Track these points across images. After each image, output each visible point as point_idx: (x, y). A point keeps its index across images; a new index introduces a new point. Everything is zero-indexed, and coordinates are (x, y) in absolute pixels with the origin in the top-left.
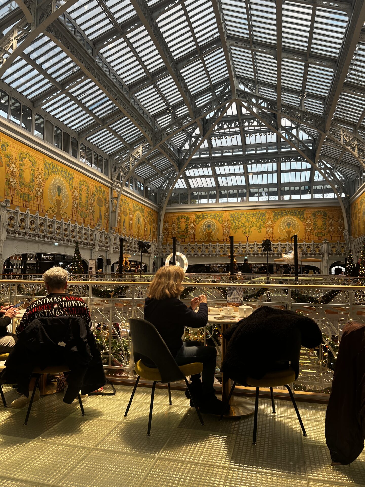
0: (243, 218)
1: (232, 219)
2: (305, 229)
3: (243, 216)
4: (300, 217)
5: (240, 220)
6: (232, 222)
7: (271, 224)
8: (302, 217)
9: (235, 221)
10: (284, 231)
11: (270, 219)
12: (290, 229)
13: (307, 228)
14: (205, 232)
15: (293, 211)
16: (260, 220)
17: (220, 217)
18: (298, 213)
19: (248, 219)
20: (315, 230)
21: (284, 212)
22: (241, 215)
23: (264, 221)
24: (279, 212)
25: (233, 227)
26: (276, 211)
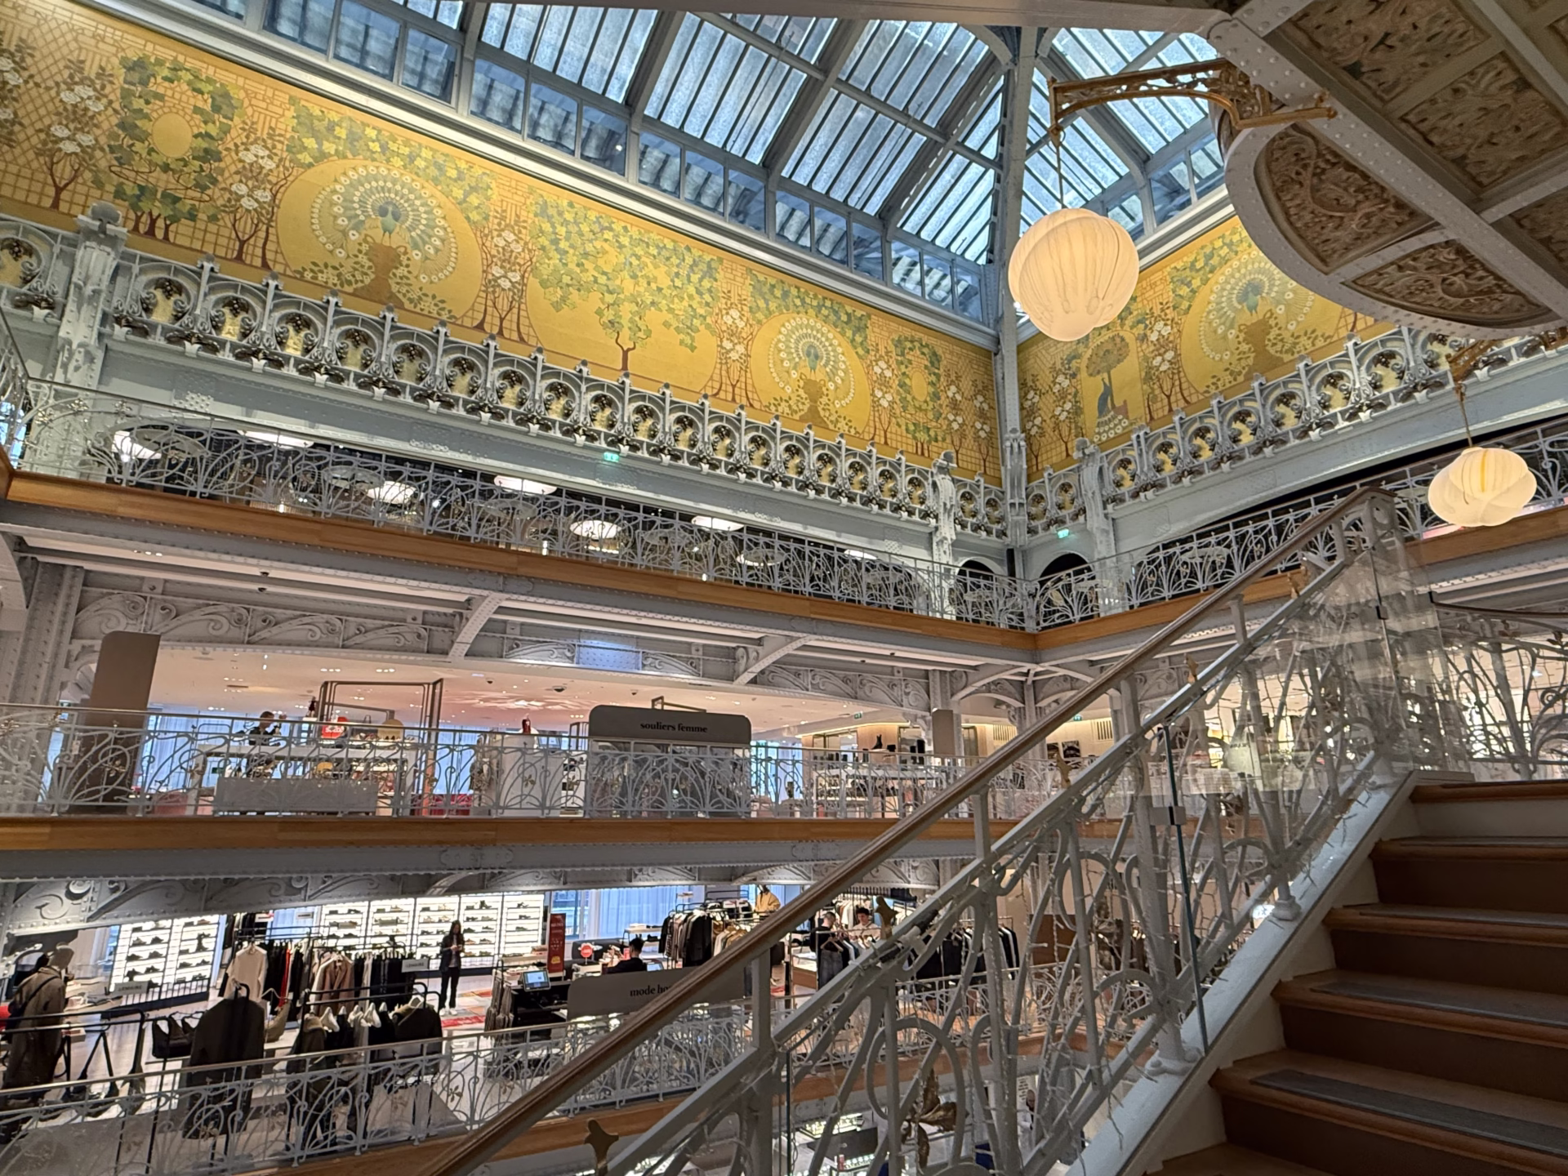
0: (606, 246)
1: (547, 227)
2: (873, 395)
3: (608, 235)
4: (853, 341)
5: (589, 248)
6: (544, 241)
7: (741, 324)
8: (858, 339)
9: (563, 245)
10: (795, 375)
11: (735, 299)
12: (818, 376)
13: (879, 394)
14: (354, 236)
15: (828, 303)
16: (692, 290)
17: (473, 189)
18: (844, 318)
19: (635, 262)
20: (905, 409)
21: (794, 291)
22: (596, 228)
23: (707, 297)
24: (773, 286)
25: (545, 272)
26: (761, 278)
